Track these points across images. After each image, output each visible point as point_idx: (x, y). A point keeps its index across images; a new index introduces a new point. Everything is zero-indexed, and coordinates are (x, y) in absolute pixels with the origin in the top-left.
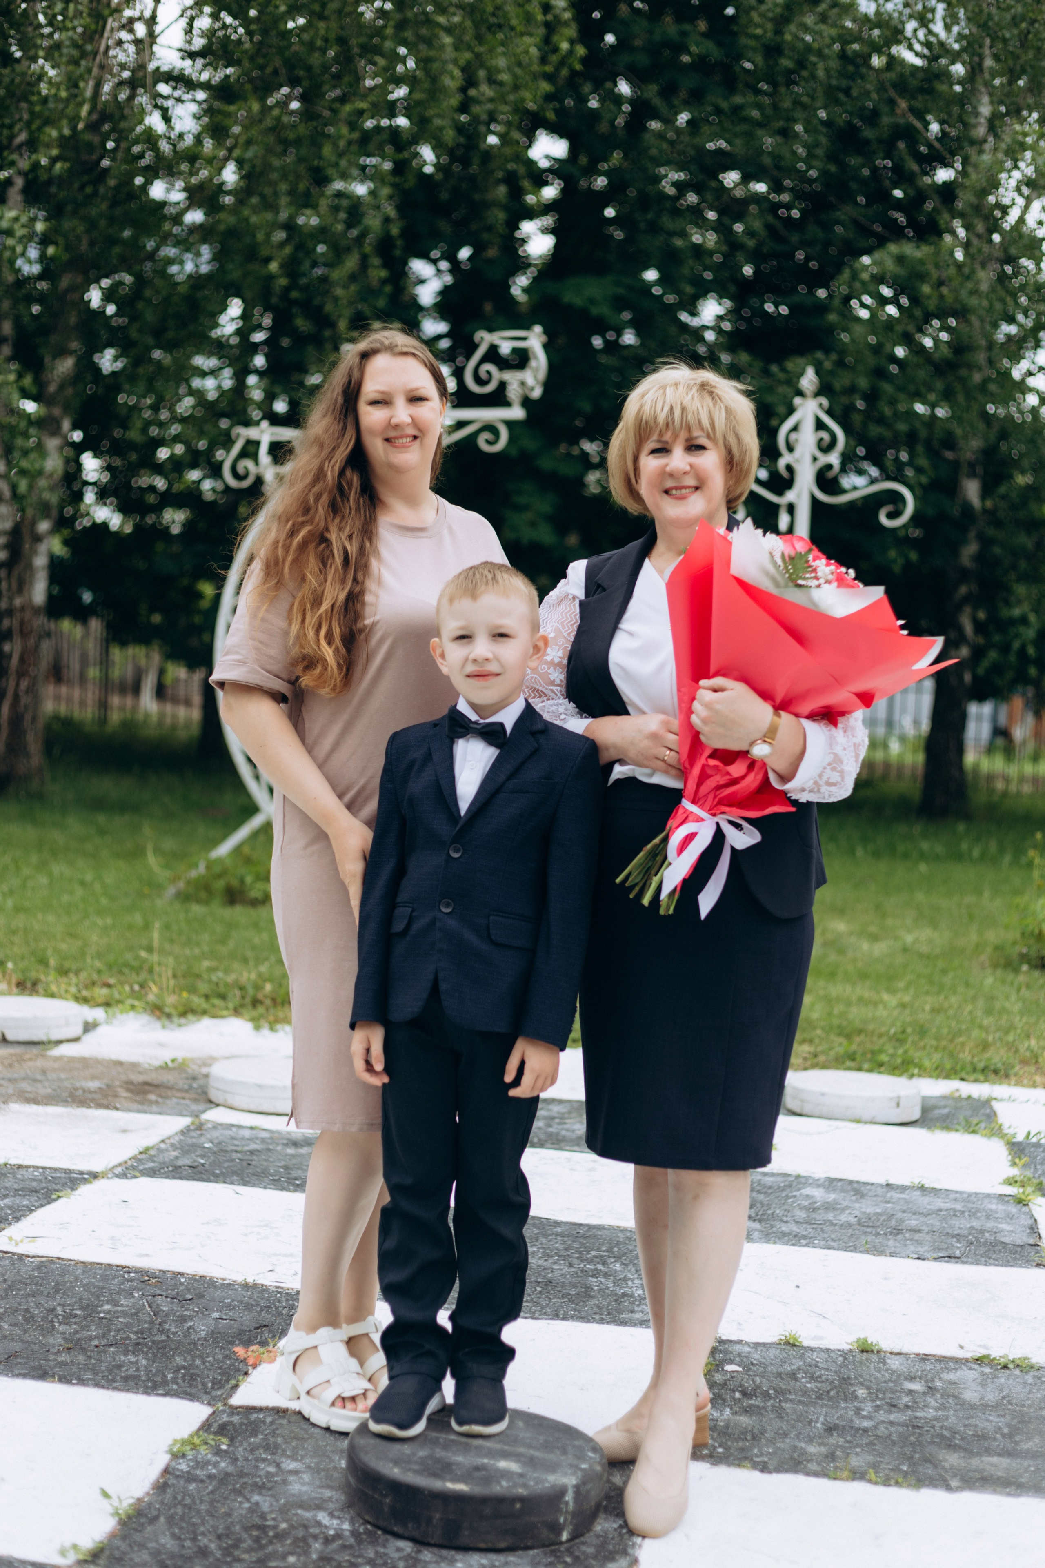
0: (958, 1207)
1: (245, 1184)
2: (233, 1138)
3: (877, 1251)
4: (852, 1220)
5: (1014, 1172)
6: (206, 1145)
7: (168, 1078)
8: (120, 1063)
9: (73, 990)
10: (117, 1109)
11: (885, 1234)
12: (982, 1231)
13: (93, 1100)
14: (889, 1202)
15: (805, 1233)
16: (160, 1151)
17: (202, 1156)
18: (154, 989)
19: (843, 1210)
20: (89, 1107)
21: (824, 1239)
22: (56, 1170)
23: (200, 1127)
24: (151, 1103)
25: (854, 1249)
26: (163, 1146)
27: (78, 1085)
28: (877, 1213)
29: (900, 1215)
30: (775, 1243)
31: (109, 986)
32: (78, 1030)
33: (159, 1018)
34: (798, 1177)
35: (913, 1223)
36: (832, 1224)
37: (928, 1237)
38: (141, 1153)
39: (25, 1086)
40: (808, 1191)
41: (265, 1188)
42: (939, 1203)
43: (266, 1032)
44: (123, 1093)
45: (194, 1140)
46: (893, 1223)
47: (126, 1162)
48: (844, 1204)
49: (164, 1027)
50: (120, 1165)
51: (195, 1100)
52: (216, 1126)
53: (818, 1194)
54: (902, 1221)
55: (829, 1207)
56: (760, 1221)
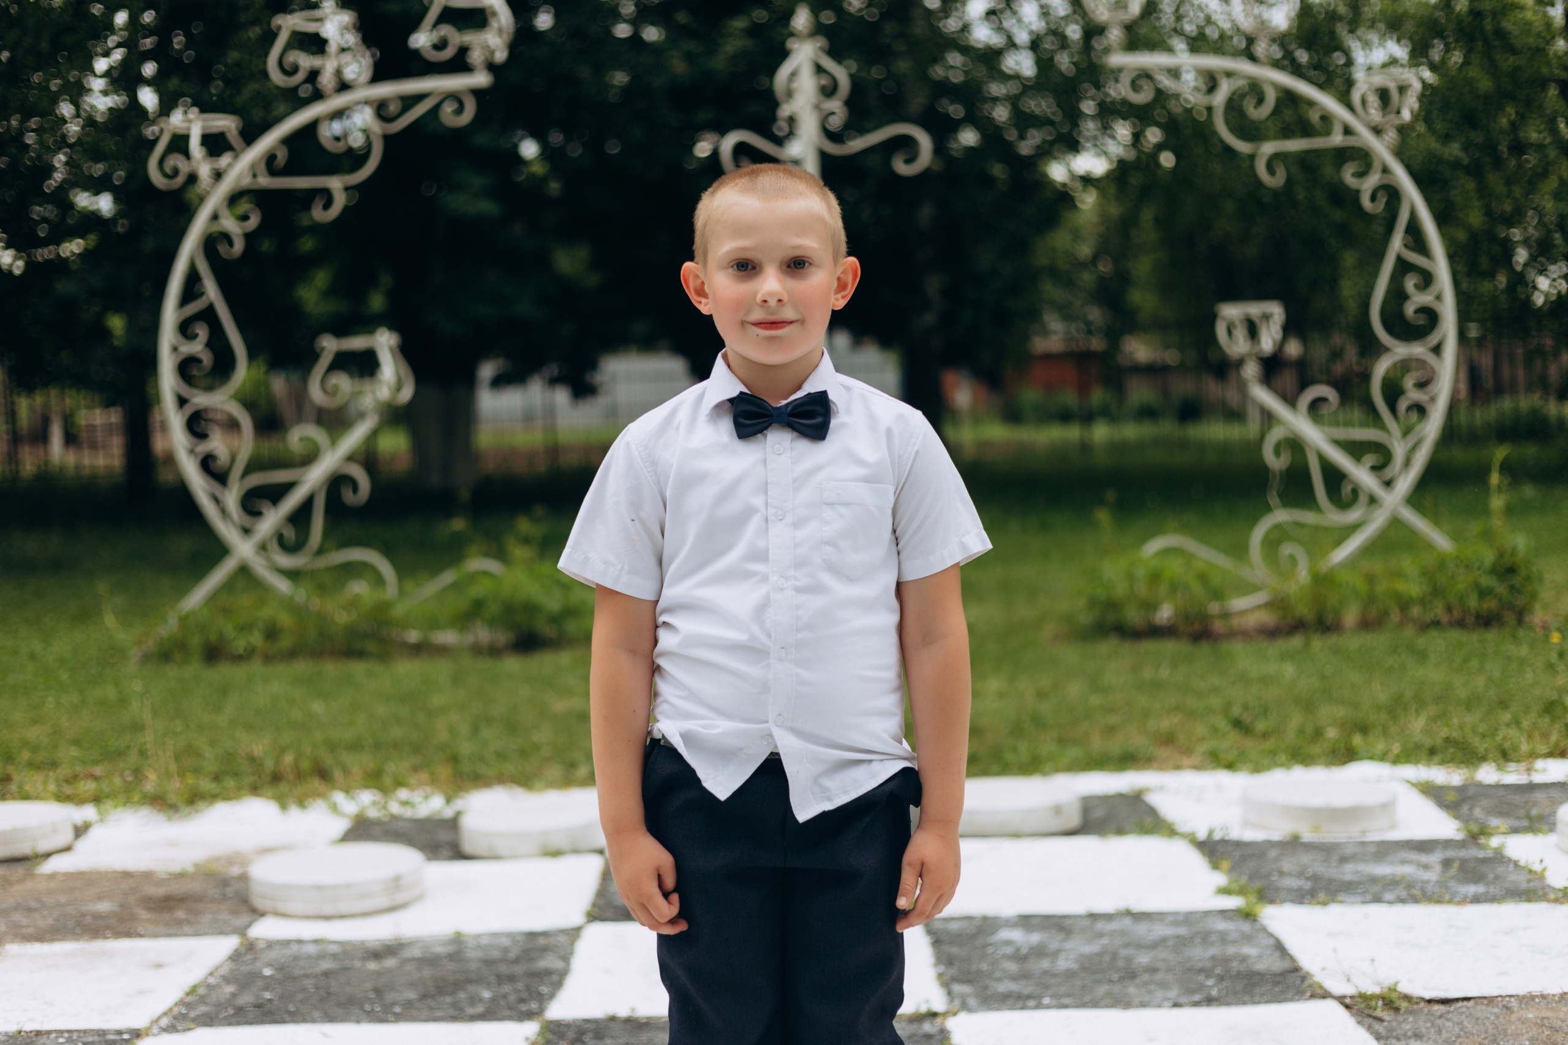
0: (1182, 931)
1: (330, 1019)
2: (296, 958)
3: (1122, 1002)
4: (1074, 966)
5: (1220, 879)
6: (267, 972)
7: (195, 887)
8: (127, 875)
9: (52, 787)
10: (141, 936)
11: (1119, 981)
12: (1226, 960)
13: (108, 927)
14: (1101, 935)
15: (1026, 991)
16: (210, 987)
17: (266, 989)
18: (152, 776)
19: (1056, 953)
20: (106, 938)
21: (1052, 996)
22: (85, 1032)
23: (250, 947)
24: (179, 923)
25: (1095, 1004)
26: (212, 980)
27: (84, 908)
28: (1097, 954)
29: (1124, 952)
30: (998, 1009)
31: (95, 778)
32: (66, 837)
33: (159, 811)
34: (985, 919)
35: (1143, 959)
36: (1054, 975)
37: (1170, 977)
38: (188, 994)
39: (17, 917)
40: (1005, 934)
41: (358, 1022)
42: (1160, 930)
43: (295, 812)
44: (144, 914)
45: (249, 968)
46: (1121, 964)
47: (171, 1010)
48: (1054, 945)
49: (169, 819)
50: (165, 1014)
51: (235, 913)
52: (271, 944)
53: (1016, 935)
54: (1129, 960)
55: (1039, 952)
56: (968, 982)
